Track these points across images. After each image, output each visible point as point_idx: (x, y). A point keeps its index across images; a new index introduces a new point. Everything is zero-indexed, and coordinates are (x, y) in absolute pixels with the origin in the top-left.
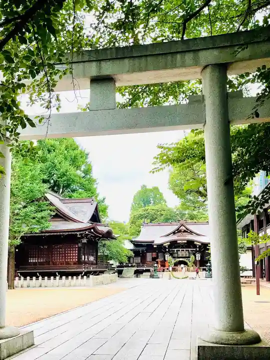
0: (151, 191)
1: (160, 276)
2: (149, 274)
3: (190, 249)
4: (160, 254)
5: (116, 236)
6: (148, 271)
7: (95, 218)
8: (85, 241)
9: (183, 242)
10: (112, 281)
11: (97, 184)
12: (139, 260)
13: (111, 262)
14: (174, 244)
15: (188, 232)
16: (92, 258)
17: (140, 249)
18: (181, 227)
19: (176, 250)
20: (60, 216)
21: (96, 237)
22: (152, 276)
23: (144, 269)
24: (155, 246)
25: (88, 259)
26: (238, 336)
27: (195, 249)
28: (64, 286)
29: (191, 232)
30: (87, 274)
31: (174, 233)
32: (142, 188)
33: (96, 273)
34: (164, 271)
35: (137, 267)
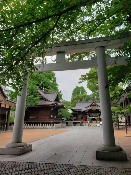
1: (85, 125)
2: (79, 124)
3: (97, 113)
4: (84, 115)
5: (65, 107)
7: (57, 100)
8: (52, 109)
10: (63, 127)
11: (58, 86)
12: (75, 118)
13: (63, 118)
14: (90, 111)
15: (96, 106)
16: (55, 117)
17: (76, 113)
18: (93, 104)
19: (91, 113)
20: (43, 99)
21: (57, 107)
22: (81, 125)
23: (77, 122)
24: (82, 112)
25: (53, 117)
26: (112, 148)
28: (43, 128)
29: (98, 106)
30: (53, 123)
31: (90, 106)
32: (76, 87)
33: (56, 123)
34: (86, 123)
35: (74, 121)
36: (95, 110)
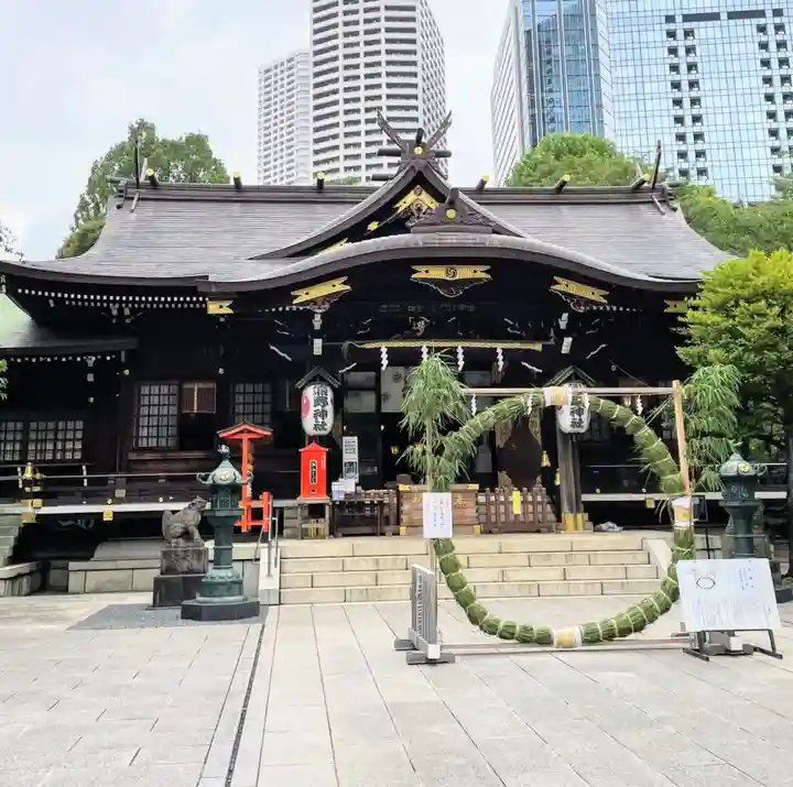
0: (174, 149)
1: (267, 583)
3: (499, 347)
4: (244, 394)
6: (146, 528)
9: (465, 273)
12: (67, 438)
17: (90, 350)
18: (410, 198)
19: (384, 347)
23: (108, 511)
24: (213, 308)
27: (538, 347)
32: (134, 132)
35: (48, 497)
36: (478, 273)
